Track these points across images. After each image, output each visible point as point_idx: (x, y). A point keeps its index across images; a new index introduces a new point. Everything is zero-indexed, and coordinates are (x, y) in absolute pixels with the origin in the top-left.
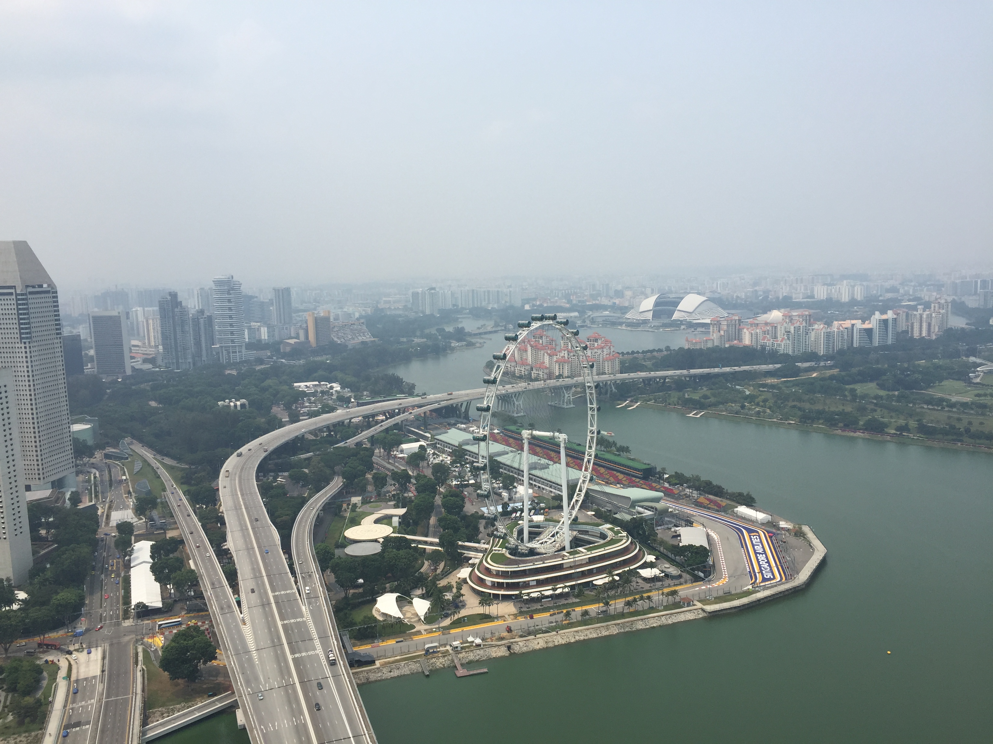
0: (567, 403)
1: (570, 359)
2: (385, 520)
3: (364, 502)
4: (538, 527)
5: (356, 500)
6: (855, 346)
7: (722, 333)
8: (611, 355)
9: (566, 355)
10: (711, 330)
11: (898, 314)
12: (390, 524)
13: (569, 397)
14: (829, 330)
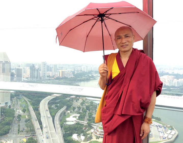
2: (75, 117)
3: (71, 112)
5: (69, 112)
12: (76, 118)
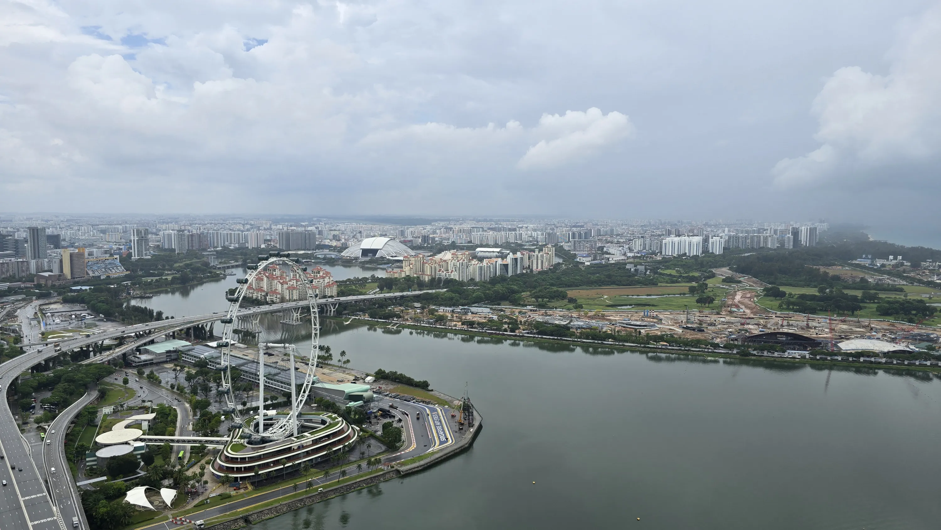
0: (295, 321)
1: (298, 287)
2: (137, 425)
3: (116, 411)
4: (271, 419)
5: (107, 410)
6: (497, 275)
7: (411, 266)
8: (331, 283)
9: (295, 284)
10: (404, 265)
11: (523, 255)
12: (139, 428)
13: (297, 316)
14: (481, 265)
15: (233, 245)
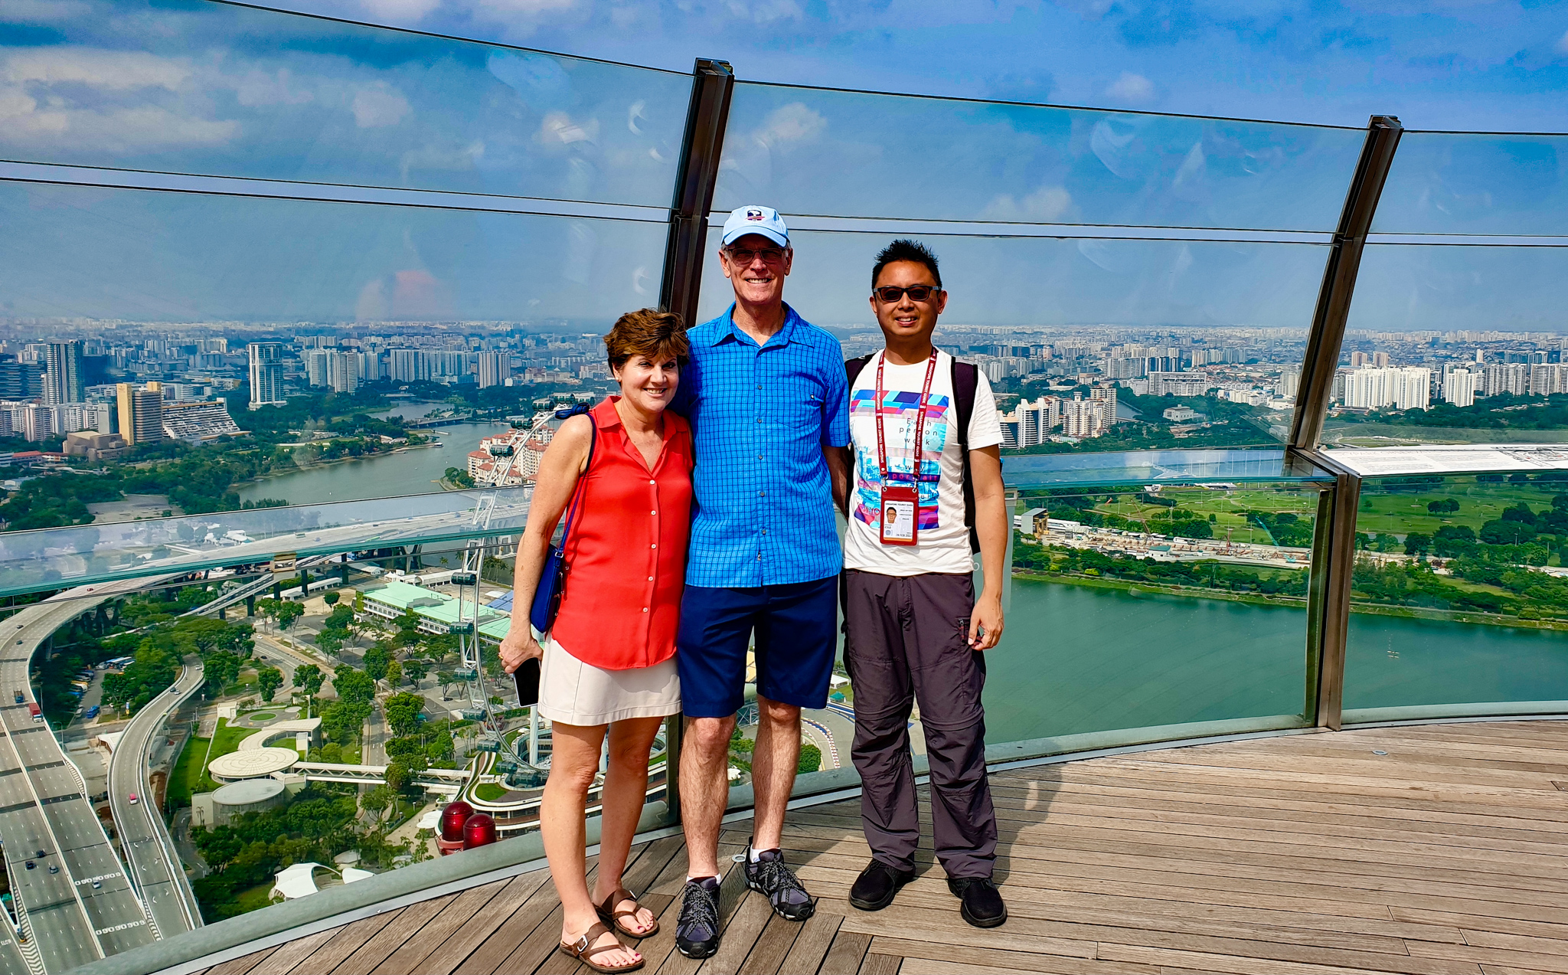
2: (284, 740)
3: (241, 713)
5: (226, 709)
11: (1049, 403)
12: (292, 745)
15: (447, 379)
